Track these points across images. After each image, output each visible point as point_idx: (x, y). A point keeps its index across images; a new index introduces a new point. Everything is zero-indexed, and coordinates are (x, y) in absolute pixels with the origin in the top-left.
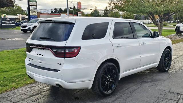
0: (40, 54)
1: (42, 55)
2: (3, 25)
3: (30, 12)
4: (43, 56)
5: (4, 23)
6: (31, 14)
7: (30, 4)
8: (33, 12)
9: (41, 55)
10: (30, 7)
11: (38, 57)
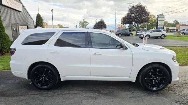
2: (137, 34)
3: (158, 25)
5: (138, 33)
6: (158, 26)
7: (159, 20)
8: (160, 25)
10: (159, 21)
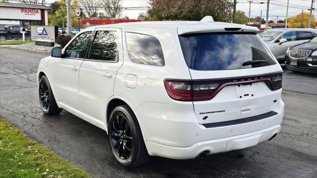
0: (245, 95)
1: (250, 95)
4: (252, 95)
9: (248, 95)
11: (242, 101)
